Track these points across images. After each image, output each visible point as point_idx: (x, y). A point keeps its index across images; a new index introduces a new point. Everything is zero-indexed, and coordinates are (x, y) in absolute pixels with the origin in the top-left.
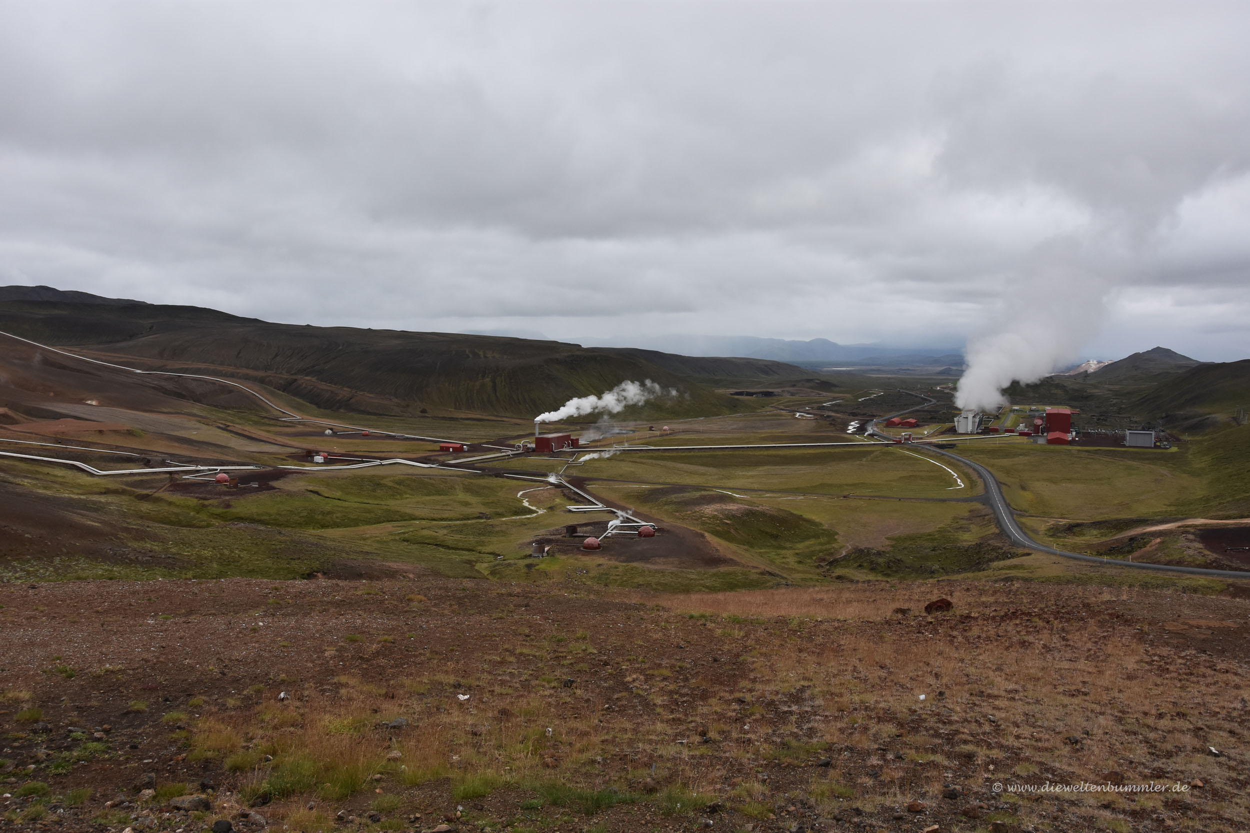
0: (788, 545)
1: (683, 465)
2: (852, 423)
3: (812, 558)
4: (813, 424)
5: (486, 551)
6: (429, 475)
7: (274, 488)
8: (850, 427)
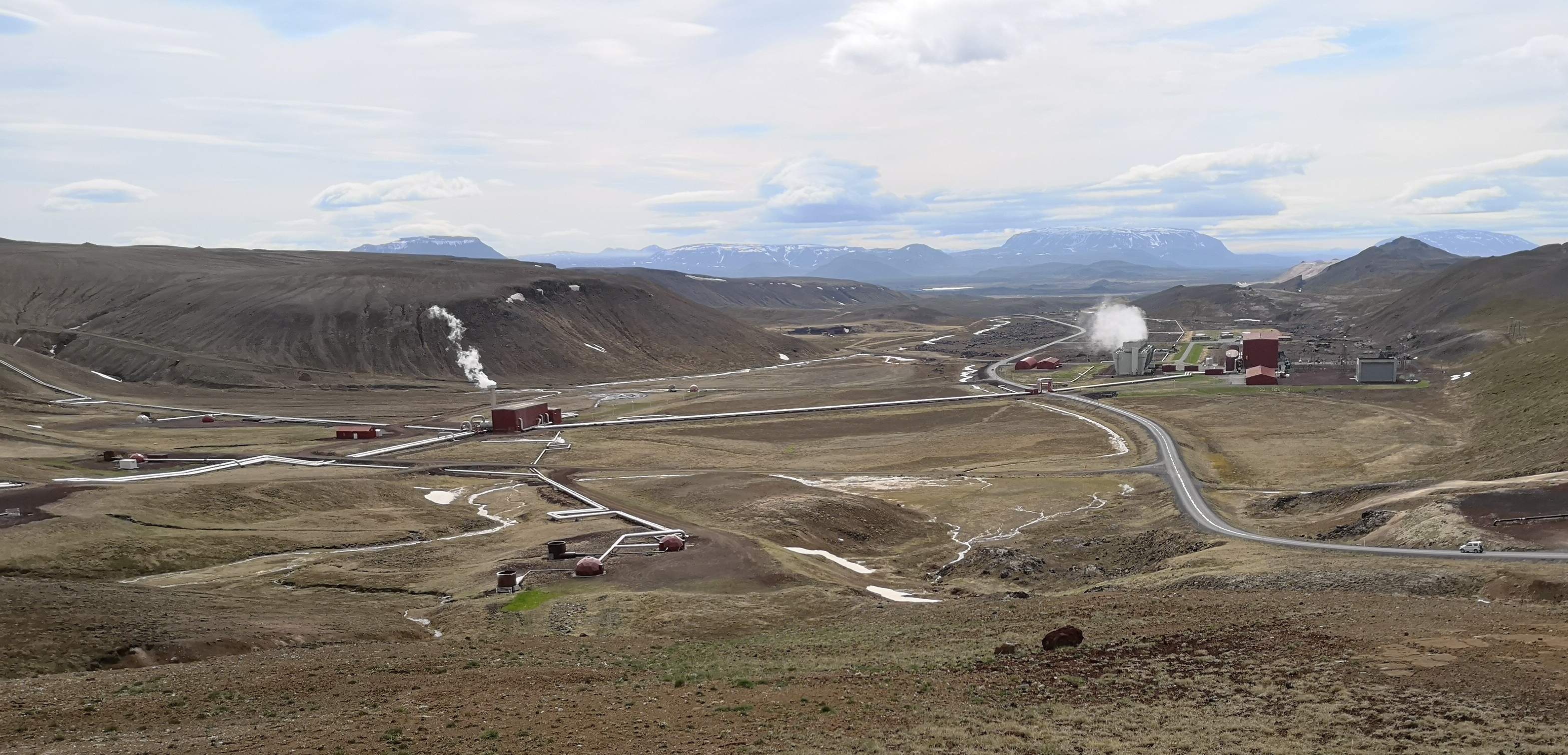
0: (880, 549)
1: (722, 441)
2: (967, 368)
3: (916, 566)
4: (911, 372)
5: (423, 590)
6: (321, 478)
7: (50, 516)
8: (964, 374)
